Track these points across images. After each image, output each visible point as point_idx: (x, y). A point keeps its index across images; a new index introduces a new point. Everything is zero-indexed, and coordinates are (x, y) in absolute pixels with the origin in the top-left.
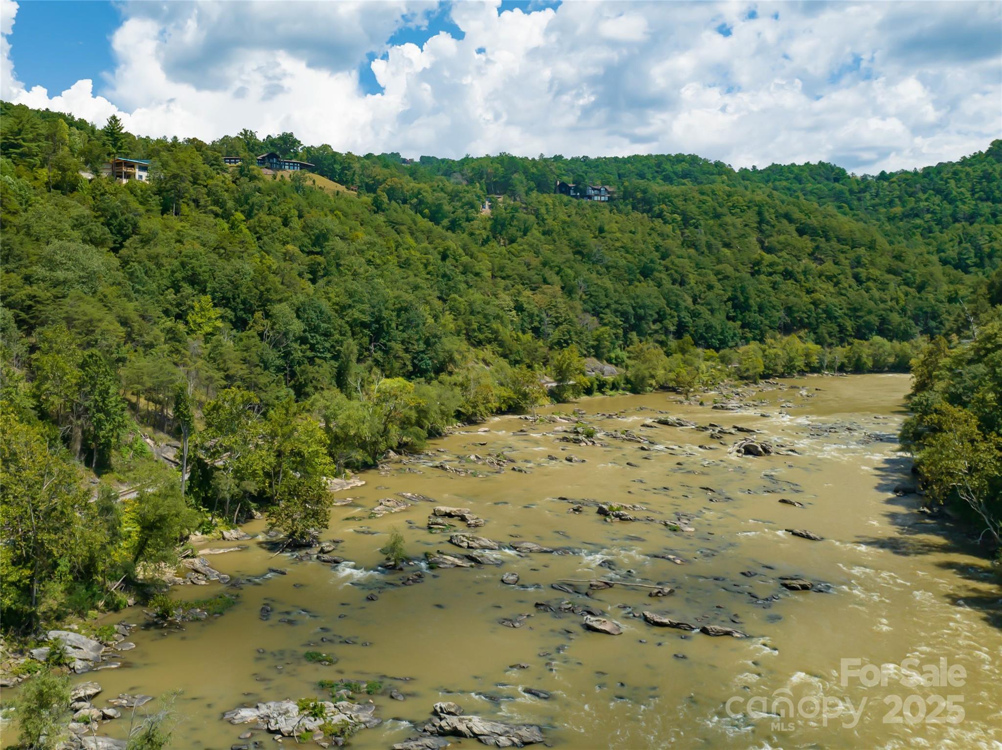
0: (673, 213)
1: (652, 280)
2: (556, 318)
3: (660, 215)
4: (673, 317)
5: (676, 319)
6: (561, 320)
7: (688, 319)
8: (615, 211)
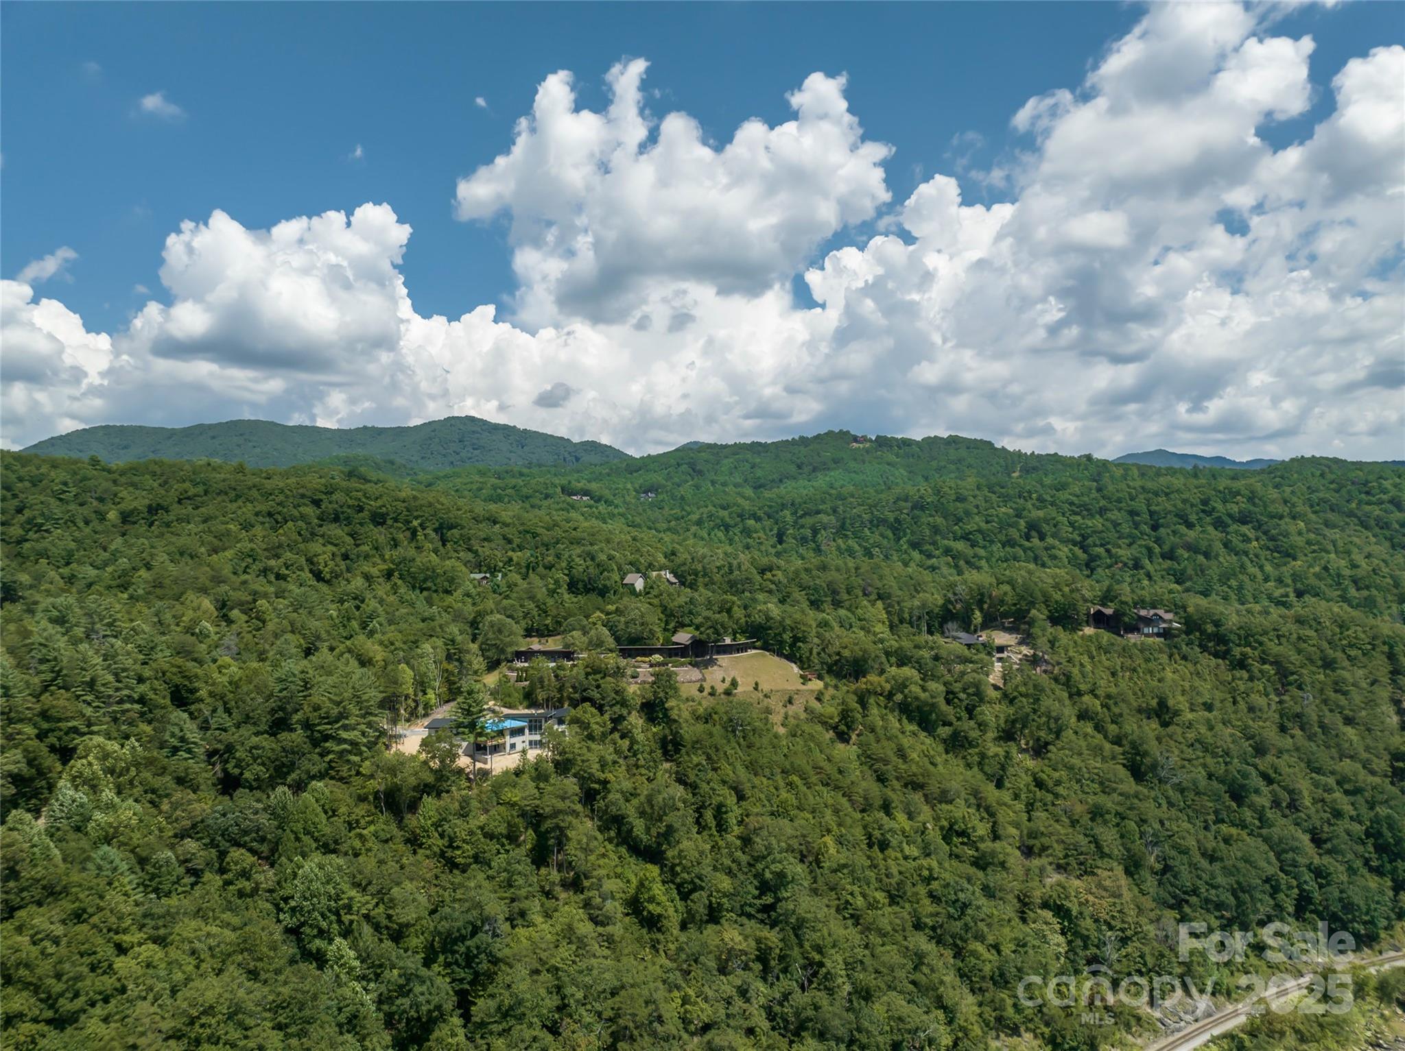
0: (1264, 662)
1: (1249, 807)
2: (1122, 930)
3: (1242, 664)
4: (1290, 887)
5: (1296, 891)
6: (1129, 933)
7: (1312, 886)
8: (1177, 657)
